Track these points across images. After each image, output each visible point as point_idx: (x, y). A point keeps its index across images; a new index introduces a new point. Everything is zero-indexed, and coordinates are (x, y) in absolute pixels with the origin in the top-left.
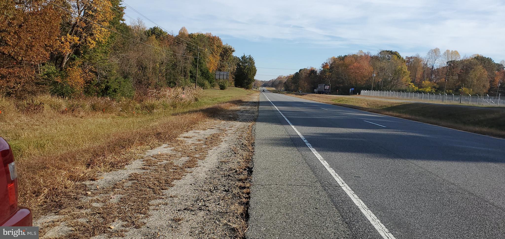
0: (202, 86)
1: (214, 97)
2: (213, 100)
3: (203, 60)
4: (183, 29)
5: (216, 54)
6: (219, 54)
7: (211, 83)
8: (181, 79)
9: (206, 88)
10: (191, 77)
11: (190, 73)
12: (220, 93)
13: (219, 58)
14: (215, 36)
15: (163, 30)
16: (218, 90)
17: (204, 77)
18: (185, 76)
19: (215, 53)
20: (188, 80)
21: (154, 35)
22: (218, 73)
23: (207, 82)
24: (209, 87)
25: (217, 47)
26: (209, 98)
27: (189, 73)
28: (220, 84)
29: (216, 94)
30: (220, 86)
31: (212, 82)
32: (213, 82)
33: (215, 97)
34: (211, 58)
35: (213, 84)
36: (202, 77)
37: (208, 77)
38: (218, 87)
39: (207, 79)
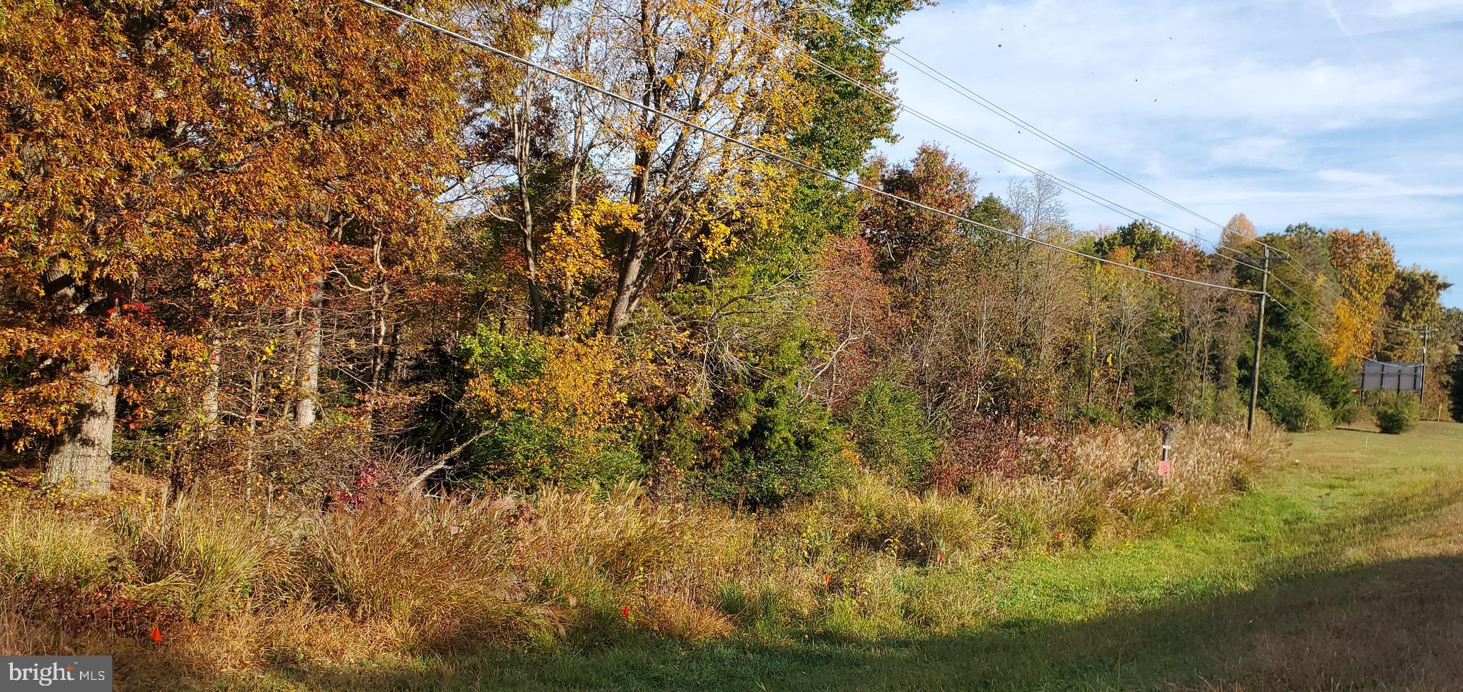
0: (1291, 420)
1: (1340, 471)
2: (1331, 487)
3: (1303, 316)
4: (1239, 221)
5: (1366, 299)
6: (1378, 298)
7: (1334, 405)
8: (1200, 391)
9: (1313, 427)
10: (1246, 382)
11: (1240, 368)
12: (1375, 452)
13: (1378, 314)
14: (1362, 232)
15: (1164, 230)
16: (1367, 436)
17: (1303, 380)
18: (1215, 377)
19: (1361, 294)
20: (1231, 396)
21: (1131, 247)
22: (1375, 366)
23: (1314, 404)
24: (1324, 419)
25: (1373, 270)
26: (1316, 475)
27: (1234, 365)
28: (1381, 408)
29: (1356, 455)
30: (1379, 419)
31: (1341, 404)
32: (1346, 402)
33: (1349, 471)
34: (1341, 309)
35: (1348, 411)
36: (1293, 381)
37: (1323, 382)
38: (1367, 423)
39: (1318, 390)
